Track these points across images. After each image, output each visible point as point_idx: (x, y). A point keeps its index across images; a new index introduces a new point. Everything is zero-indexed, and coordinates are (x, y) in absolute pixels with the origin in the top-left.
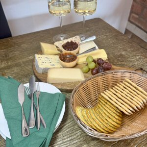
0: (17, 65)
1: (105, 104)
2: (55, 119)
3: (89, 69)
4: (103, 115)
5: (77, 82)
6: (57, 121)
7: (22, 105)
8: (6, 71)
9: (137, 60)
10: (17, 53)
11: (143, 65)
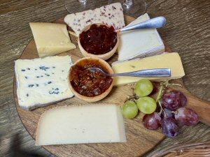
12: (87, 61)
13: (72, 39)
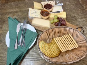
0: (21, 11)
1: (54, 44)
2: (30, 44)
3: (54, 22)
4: (51, 49)
5: (46, 28)
6: (30, 46)
7: (17, 33)
8: (15, 14)
9: (82, 22)
10: (22, 4)
11: (84, 25)
12: (45, 10)
13: (42, 7)
